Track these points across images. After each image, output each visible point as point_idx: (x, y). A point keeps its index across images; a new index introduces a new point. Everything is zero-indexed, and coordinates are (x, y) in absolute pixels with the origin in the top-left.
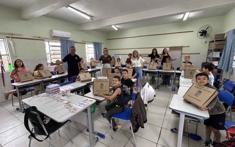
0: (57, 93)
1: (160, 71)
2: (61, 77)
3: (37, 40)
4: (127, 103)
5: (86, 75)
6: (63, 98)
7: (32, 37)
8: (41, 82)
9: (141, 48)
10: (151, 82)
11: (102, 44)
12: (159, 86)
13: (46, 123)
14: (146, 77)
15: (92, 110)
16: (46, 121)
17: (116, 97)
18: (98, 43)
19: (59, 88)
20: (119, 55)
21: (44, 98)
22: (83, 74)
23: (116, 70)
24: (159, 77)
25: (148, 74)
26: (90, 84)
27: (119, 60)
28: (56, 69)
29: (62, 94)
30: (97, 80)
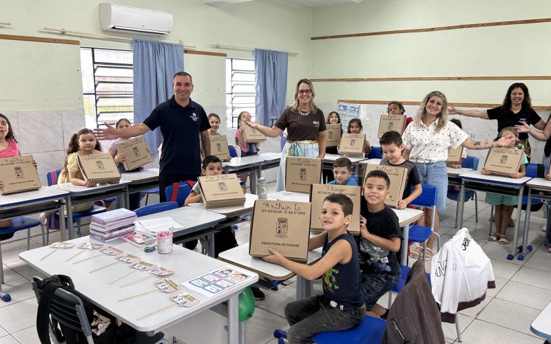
0: (127, 239)
1: (536, 182)
2: (132, 186)
3: (55, 41)
4: (372, 303)
5: (226, 182)
6: (147, 258)
7: (41, 32)
8: (66, 199)
9: (459, 79)
10: (494, 229)
11: (290, 58)
12: (530, 248)
13: (98, 334)
14: (470, 204)
15: (244, 308)
16: (99, 327)
17: (333, 273)
18: (274, 54)
19: (133, 225)
20: (357, 105)
21: (86, 254)
22: (215, 177)
23: (340, 173)
24: (529, 207)
25: (481, 195)
26: (237, 217)
27: (357, 125)
28: (116, 154)
29: (144, 247)
30: (267, 205)
